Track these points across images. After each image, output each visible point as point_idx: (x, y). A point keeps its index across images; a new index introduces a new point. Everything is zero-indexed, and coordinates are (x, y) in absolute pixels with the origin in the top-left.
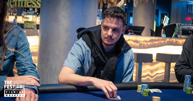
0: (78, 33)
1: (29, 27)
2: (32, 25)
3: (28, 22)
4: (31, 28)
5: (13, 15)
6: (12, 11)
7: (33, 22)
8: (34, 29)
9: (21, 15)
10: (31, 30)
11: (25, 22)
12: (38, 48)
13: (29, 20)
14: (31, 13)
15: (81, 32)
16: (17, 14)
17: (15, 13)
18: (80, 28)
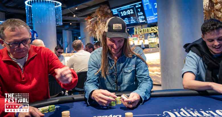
0: (185, 48)
1: (153, 46)
2: (154, 45)
3: (151, 43)
4: (154, 47)
5: (142, 39)
6: (141, 37)
7: (155, 43)
8: (156, 47)
9: (147, 39)
10: (154, 48)
11: (149, 43)
12: (159, 61)
13: (152, 42)
14: (153, 36)
15: (188, 47)
16: (144, 38)
17: (143, 38)
18: (186, 44)
